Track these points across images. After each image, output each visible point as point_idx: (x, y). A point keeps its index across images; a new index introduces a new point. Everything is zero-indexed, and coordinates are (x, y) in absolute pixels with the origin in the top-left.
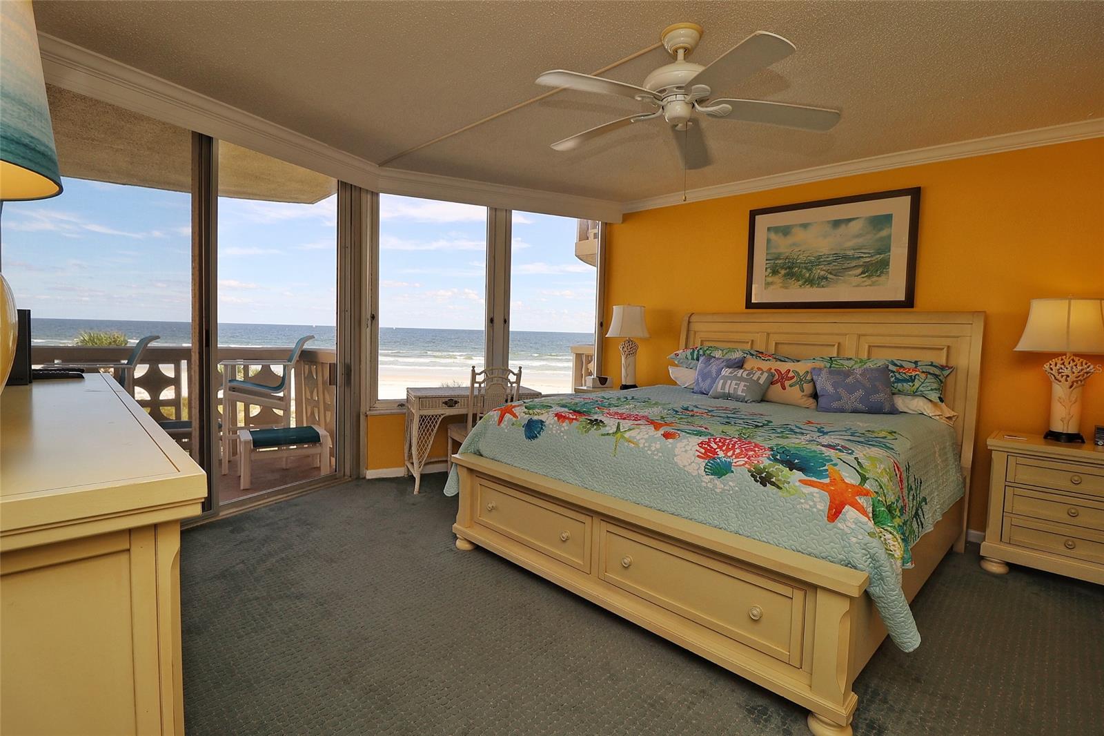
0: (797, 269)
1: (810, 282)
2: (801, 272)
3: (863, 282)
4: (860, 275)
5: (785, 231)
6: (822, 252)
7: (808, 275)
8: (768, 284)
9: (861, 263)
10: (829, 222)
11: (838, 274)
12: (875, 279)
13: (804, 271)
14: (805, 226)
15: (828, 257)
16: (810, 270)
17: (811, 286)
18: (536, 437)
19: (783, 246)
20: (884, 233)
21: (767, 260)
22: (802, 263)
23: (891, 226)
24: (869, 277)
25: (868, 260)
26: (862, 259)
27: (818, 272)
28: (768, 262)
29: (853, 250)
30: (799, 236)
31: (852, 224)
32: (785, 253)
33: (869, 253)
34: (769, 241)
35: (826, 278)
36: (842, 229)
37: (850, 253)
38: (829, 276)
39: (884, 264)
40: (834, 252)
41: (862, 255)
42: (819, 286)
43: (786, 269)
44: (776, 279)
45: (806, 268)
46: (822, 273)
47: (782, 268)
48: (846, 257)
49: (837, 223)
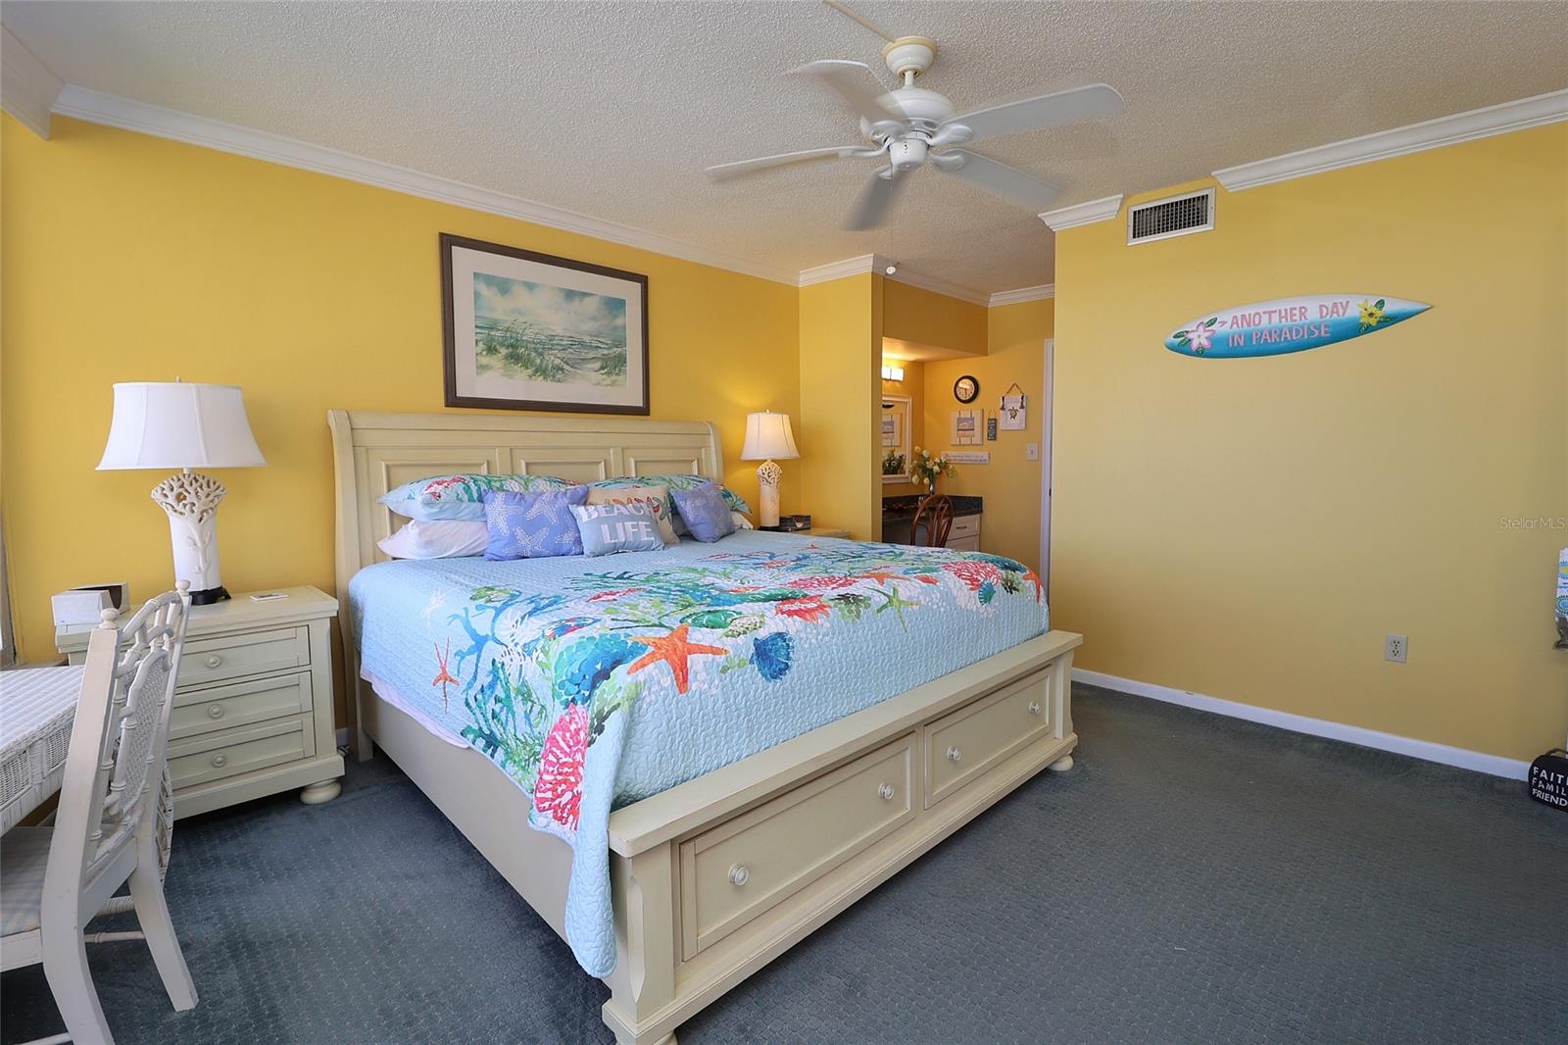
0: (523, 350)
1: (542, 371)
2: (528, 355)
3: (604, 380)
4: (599, 370)
5: (503, 286)
6: (553, 331)
7: (538, 361)
8: (482, 368)
9: (599, 356)
10: (562, 290)
11: (576, 366)
12: (614, 377)
13: (533, 354)
14: (530, 286)
15: (561, 340)
16: (541, 354)
17: (544, 378)
18: (787, 667)
19: (500, 309)
20: (619, 322)
21: (476, 327)
22: (529, 342)
23: (625, 315)
24: (609, 374)
25: (606, 352)
26: (600, 350)
27: (552, 359)
28: (479, 330)
29: (591, 336)
30: (522, 299)
31: (587, 300)
32: (505, 321)
33: (607, 344)
34: (477, 295)
35: (562, 369)
36: (576, 304)
37: (587, 339)
38: (565, 366)
39: (621, 360)
40: (568, 335)
41: (600, 345)
42: (554, 378)
43: (508, 348)
44: (491, 360)
45: (536, 350)
46: (557, 361)
47: (502, 345)
48: (582, 344)
49: (570, 295)
